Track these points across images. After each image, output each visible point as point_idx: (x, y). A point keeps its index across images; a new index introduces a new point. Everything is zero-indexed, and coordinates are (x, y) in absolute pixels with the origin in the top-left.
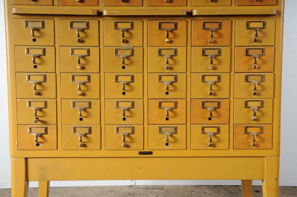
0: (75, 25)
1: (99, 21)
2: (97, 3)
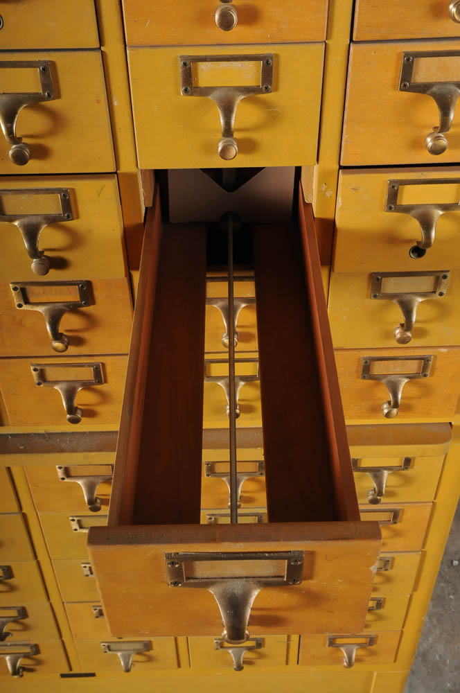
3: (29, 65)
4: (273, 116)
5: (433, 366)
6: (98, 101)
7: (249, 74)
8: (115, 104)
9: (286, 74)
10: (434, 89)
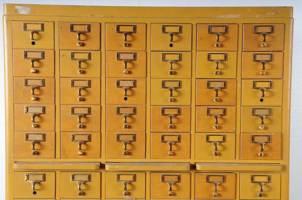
0: (76, 177)
1: (101, 173)
2: (100, 155)
3: (177, 54)
4: (226, 67)
5: (271, 139)
6: (190, 62)
7: (222, 57)
8: (193, 63)
9: (229, 57)
10: (261, 61)
